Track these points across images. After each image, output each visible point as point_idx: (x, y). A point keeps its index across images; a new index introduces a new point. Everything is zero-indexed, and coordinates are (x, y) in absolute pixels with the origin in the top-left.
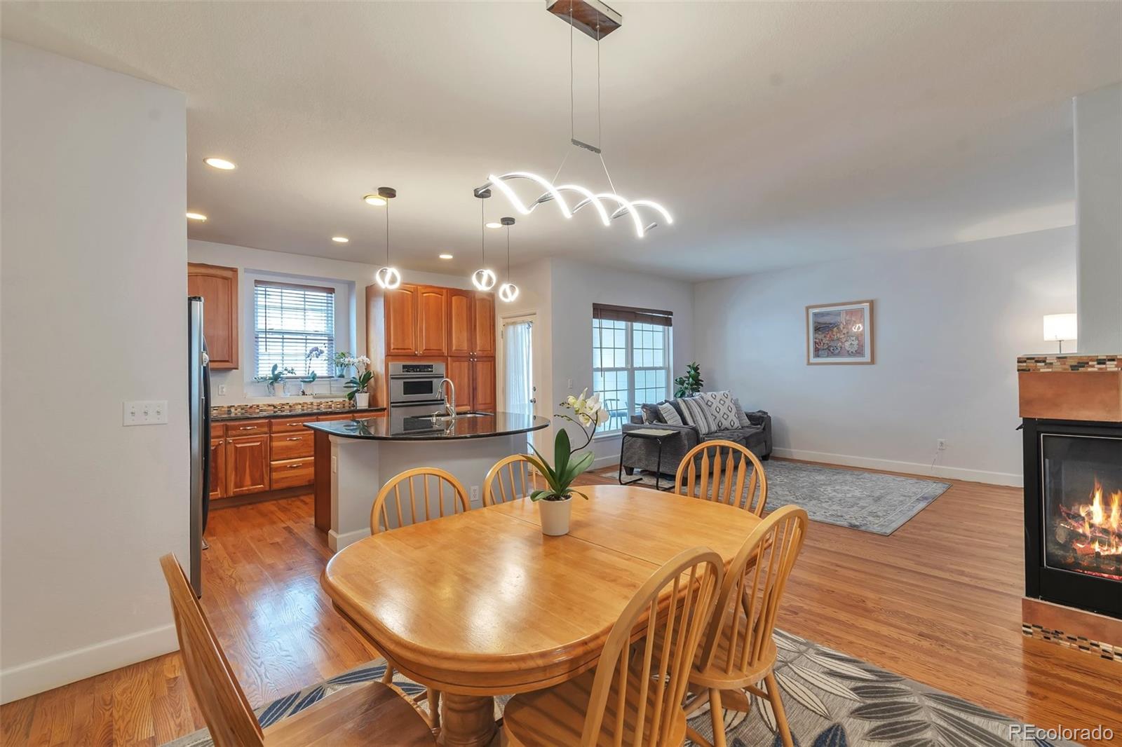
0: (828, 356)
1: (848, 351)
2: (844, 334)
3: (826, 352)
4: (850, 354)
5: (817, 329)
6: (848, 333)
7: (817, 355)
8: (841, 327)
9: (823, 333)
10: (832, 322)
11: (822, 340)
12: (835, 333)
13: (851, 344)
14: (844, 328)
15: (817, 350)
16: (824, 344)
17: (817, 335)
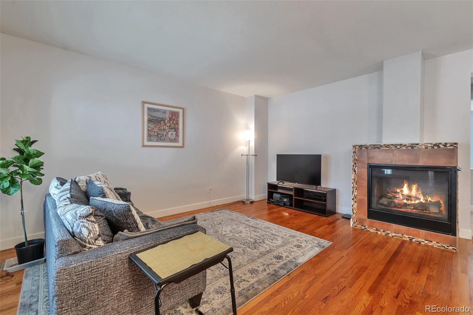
0: (157, 141)
1: (170, 138)
2: (168, 126)
3: (155, 138)
4: (171, 141)
5: (150, 121)
6: (170, 126)
7: (149, 140)
8: (166, 121)
9: (154, 124)
10: (161, 117)
11: (153, 129)
12: (162, 125)
13: (172, 134)
14: (168, 122)
15: (149, 136)
16: (155, 132)
17: (150, 125)
